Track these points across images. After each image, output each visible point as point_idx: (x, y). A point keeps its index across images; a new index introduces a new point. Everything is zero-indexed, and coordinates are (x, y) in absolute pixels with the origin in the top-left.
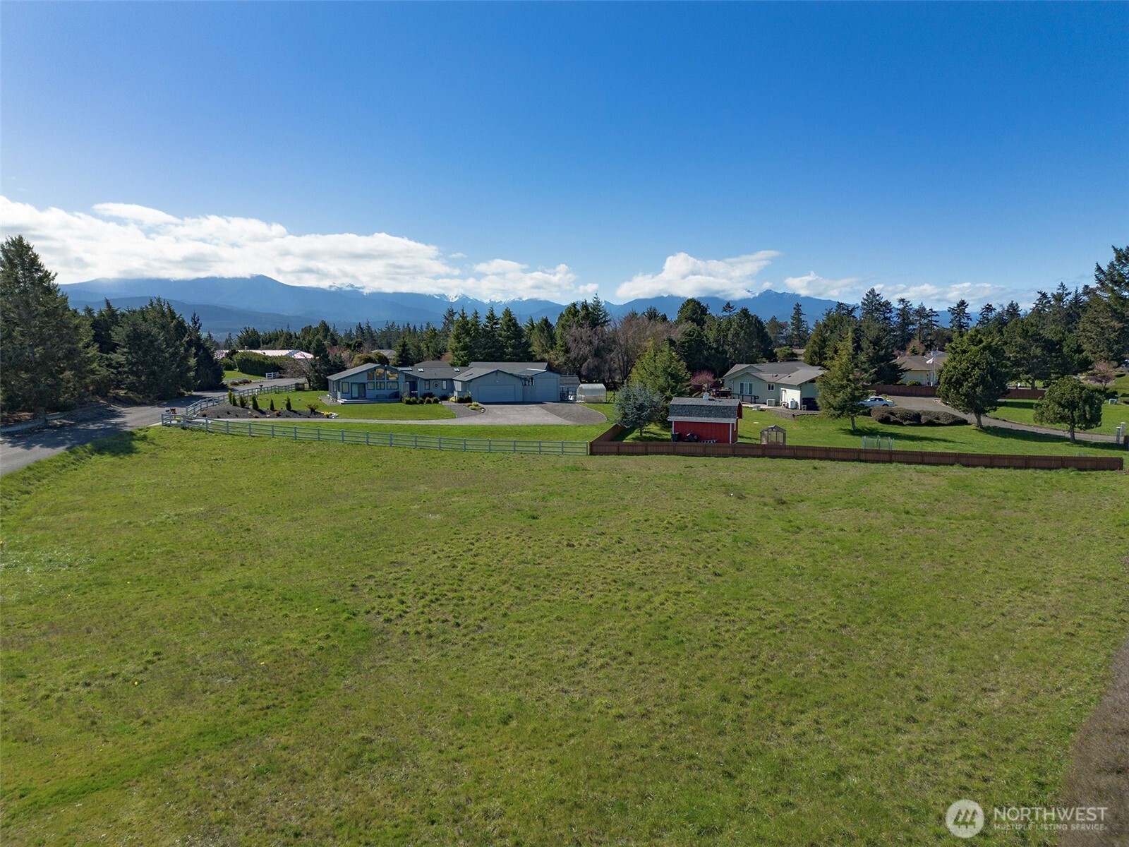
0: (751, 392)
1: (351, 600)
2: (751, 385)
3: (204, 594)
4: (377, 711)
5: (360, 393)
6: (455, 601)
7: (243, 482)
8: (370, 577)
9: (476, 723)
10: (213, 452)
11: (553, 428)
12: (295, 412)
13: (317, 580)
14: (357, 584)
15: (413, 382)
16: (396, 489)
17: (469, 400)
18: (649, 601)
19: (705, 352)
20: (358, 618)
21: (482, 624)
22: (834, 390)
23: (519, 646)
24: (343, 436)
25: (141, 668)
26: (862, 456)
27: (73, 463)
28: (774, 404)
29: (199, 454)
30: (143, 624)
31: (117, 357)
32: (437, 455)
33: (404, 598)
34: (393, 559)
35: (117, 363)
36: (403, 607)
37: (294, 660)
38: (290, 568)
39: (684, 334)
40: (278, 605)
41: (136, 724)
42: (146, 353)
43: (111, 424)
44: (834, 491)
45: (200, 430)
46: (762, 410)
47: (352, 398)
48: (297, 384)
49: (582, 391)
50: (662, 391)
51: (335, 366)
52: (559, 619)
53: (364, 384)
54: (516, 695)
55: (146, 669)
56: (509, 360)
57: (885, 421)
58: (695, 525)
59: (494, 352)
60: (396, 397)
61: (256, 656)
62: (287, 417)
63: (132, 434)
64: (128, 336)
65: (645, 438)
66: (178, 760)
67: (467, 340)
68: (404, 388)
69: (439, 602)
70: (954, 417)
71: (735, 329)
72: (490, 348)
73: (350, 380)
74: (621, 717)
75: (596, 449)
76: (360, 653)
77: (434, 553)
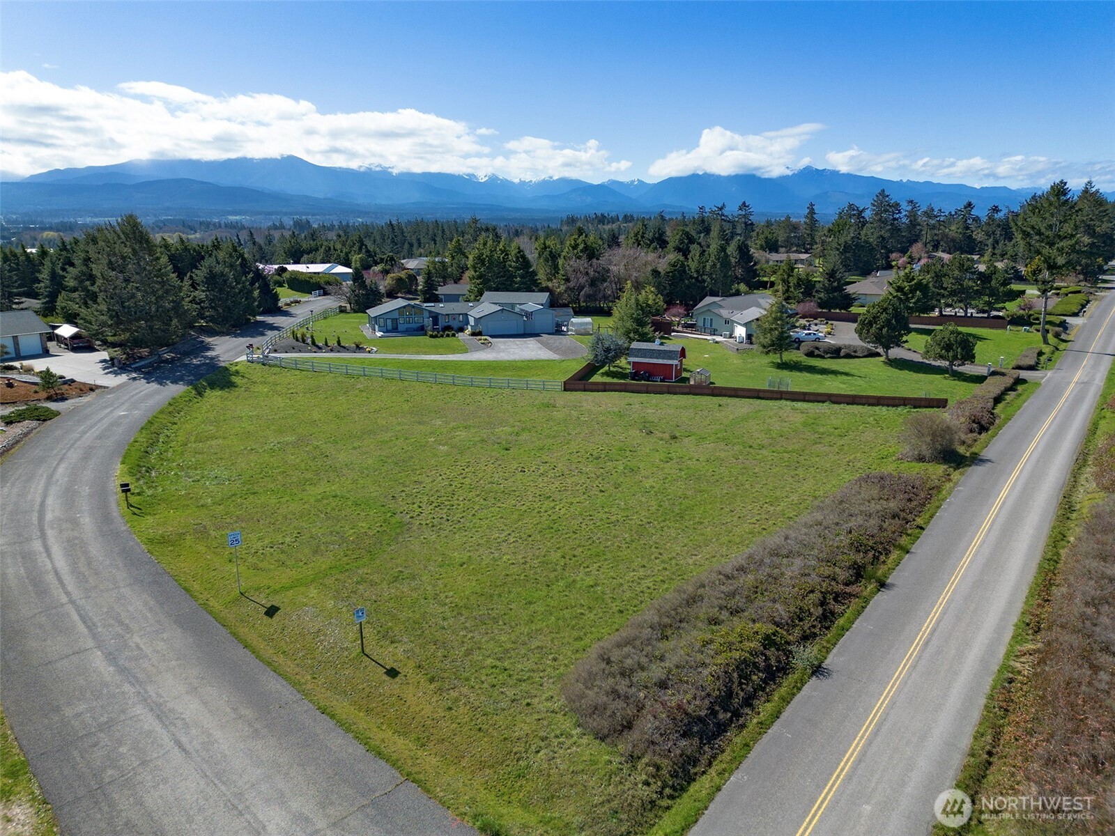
0: (711, 324)
1: (392, 505)
2: (711, 320)
3: (312, 500)
4: (405, 561)
5: (393, 327)
6: (448, 507)
7: (316, 416)
8: (403, 491)
9: (448, 565)
10: (289, 386)
11: (541, 363)
12: (344, 347)
13: (373, 492)
14: (396, 495)
15: (435, 318)
16: (420, 423)
17: (480, 334)
18: (554, 508)
19: (686, 282)
20: (396, 516)
21: (461, 520)
23: (477, 531)
24: (382, 373)
25: (294, 540)
26: (761, 395)
27: (196, 398)
28: (728, 336)
29: (278, 388)
30: (285, 517)
32: (451, 390)
33: (421, 505)
34: (416, 479)
36: (420, 510)
37: (366, 537)
38: (357, 484)
39: (670, 264)
40: (353, 508)
41: (301, 564)
42: (221, 290)
43: (208, 357)
44: (718, 427)
45: (275, 366)
46: (717, 342)
47: (387, 331)
48: (341, 307)
49: (573, 324)
50: (627, 333)
51: (372, 291)
52: (502, 518)
53: (397, 320)
54: (469, 554)
56: (518, 290)
57: (810, 354)
58: (607, 456)
59: (506, 280)
60: (421, 330)
61: (347, 535)
62: (339, 352)
63: (227, 369)
65: (612, 372)
66: (324, 577)
67: (482, 269)
68: (428, 322)
69: (440, 507)
70: (869, 350)
71: (712, 261)
72: (502, 276)
73: (385, 317)
74: (513, 564)
75: (568, 386)
76: (398, 534)
77: (441, 475)
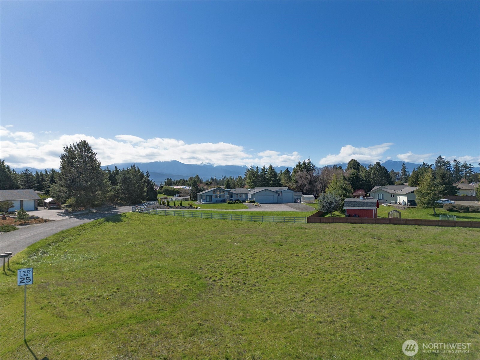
0: (383, 198)
1: (199, 273)
3: (140, 269)
4: (206, 314)
5: (210, 200)
6: (244, 275)
7: (161, 232)
8: (208, 265)
9: (250, 320)
10: (150, 221)
11: (290, 213)
12: (184, 207)
13: (186, 265)
14: (203, 267)
15: (231, 195)
16: (222, 234)
17: (254, 202)
18: (335, 278)
19: (360, 182)
20: (202, 280)
21: (256, 284)
22: (424, 195)
23: (272, 293)
24: (202, 215)
25: (111, 294)
27: (98, 225)
28: (394, 203)
29: (145, 222)
30: (114, 279)
31: (118, 187)
32: (240, 222)
33: (222, 273)
34: (219, 259)
35: (118, 189)
36: (222, 276)
37: (173, 293)
38: (176, 261)
39: (350, 174)
40: (169, 274)
41: (105, 313)
42: (128, 185)
43: (114, 211)
44: (427, 237)
45: (146, 213)
46: (389, 206)
47: (207, 202)
48: (186, 198)
49: (304, 198)
50: (340, 196)
52: (291, 283)
53: (211, 196)
54: (269, 311)
55: (112, 294)
56: (272, 187)
57: (451, 210)
58: (357, 249)
59: (265, 183)
60: (224, 201)
61: (157, 291)
62: (180, 208)
63: (120, 215)
64: (122, 179)
65: (333, 217)
66: (119, 327)
67: (254, 178)
68: (227, 196)
69: (237, 275)
71: (374, 171)
72: (263, 181)
73: (206, 194)
74: (320, 322)
75: (310, 220)
76: (201, 292)
77: (236, 257)
